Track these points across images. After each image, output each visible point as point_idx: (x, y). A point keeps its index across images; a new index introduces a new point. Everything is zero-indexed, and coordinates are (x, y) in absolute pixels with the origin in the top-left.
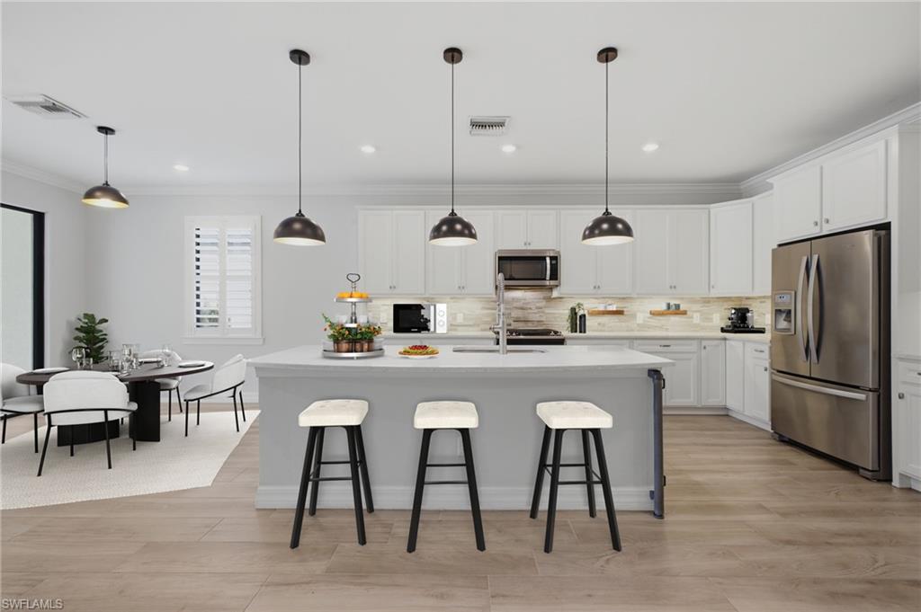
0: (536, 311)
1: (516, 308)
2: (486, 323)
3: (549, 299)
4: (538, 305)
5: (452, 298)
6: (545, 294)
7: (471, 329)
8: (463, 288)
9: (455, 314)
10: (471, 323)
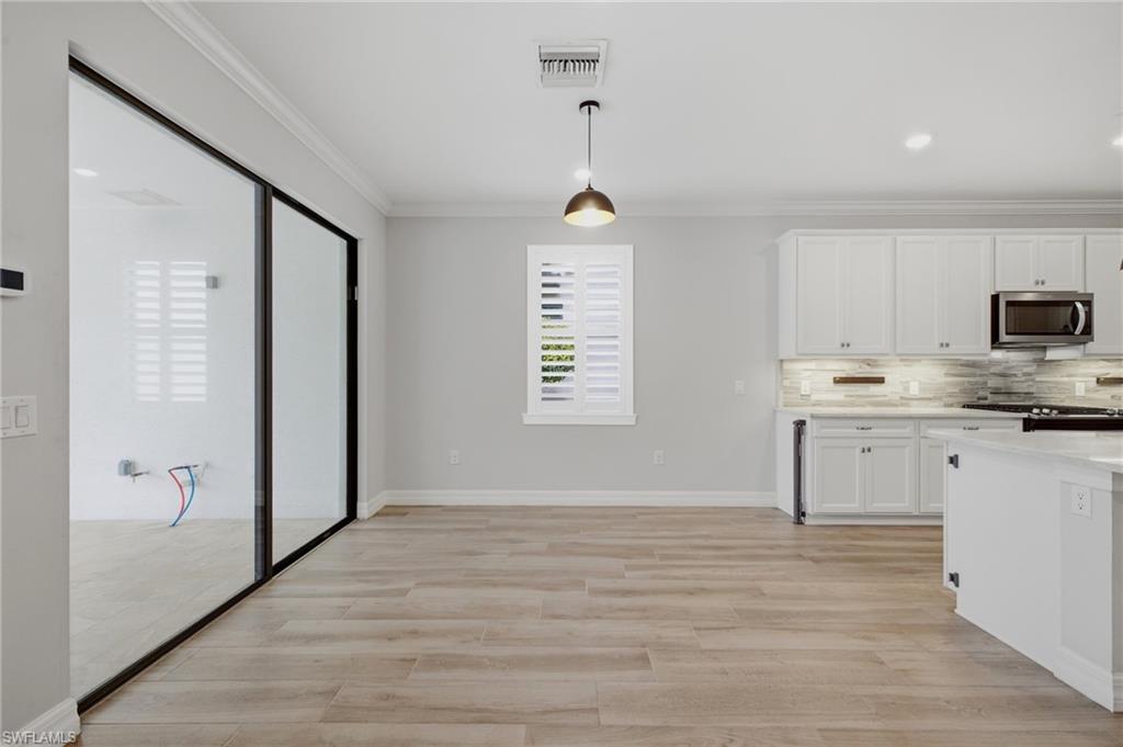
0: (1023, 379)
1: (994, 374)
2: (950, 395)
3: (1042, 362)
4: (1026, 370)
5: (902, 360)
6: (1038, 355)
7: (932, 404)
8: (947, 345)
9: (907, 382)
10: (931, 396)
